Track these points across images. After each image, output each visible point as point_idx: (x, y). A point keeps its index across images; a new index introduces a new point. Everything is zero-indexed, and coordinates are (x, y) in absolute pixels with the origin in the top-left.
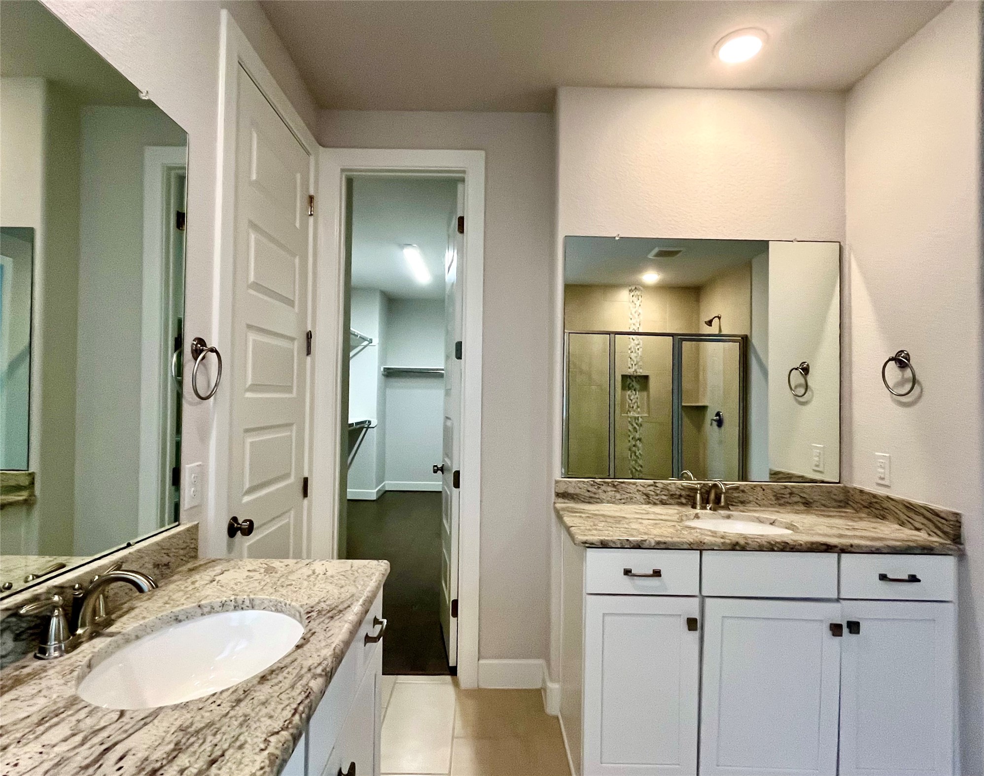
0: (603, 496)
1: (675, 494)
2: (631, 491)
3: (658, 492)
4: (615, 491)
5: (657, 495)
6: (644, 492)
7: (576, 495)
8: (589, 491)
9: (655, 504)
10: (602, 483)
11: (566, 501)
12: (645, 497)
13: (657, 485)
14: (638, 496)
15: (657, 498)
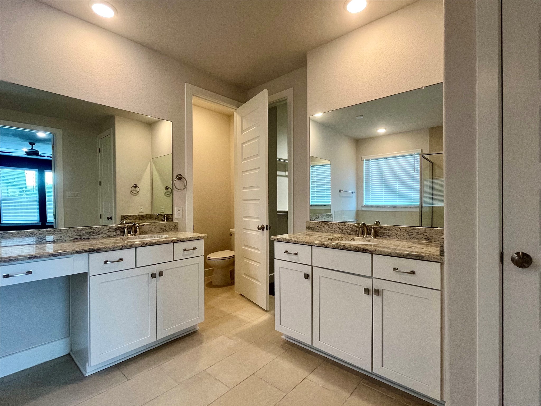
0: (323, 229)
1: (354, 230)
2: (335, 227)
3: (346, 228)
4: (328, 227)
5: (346, 230)
6: (340, 228)
7: (313, 228)
8: (318, 227)
9: (345, 234)
10: (323, 223)
11: (309, 230)
12: (341, 230)
13: (346, 225)
14: (338, 230)
15: (346, 231)
